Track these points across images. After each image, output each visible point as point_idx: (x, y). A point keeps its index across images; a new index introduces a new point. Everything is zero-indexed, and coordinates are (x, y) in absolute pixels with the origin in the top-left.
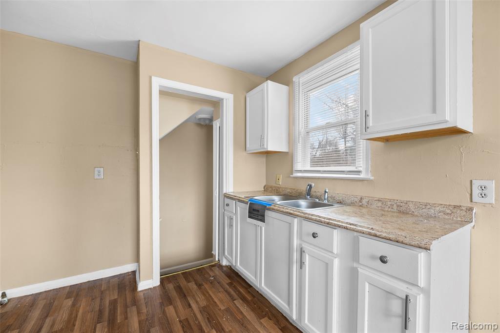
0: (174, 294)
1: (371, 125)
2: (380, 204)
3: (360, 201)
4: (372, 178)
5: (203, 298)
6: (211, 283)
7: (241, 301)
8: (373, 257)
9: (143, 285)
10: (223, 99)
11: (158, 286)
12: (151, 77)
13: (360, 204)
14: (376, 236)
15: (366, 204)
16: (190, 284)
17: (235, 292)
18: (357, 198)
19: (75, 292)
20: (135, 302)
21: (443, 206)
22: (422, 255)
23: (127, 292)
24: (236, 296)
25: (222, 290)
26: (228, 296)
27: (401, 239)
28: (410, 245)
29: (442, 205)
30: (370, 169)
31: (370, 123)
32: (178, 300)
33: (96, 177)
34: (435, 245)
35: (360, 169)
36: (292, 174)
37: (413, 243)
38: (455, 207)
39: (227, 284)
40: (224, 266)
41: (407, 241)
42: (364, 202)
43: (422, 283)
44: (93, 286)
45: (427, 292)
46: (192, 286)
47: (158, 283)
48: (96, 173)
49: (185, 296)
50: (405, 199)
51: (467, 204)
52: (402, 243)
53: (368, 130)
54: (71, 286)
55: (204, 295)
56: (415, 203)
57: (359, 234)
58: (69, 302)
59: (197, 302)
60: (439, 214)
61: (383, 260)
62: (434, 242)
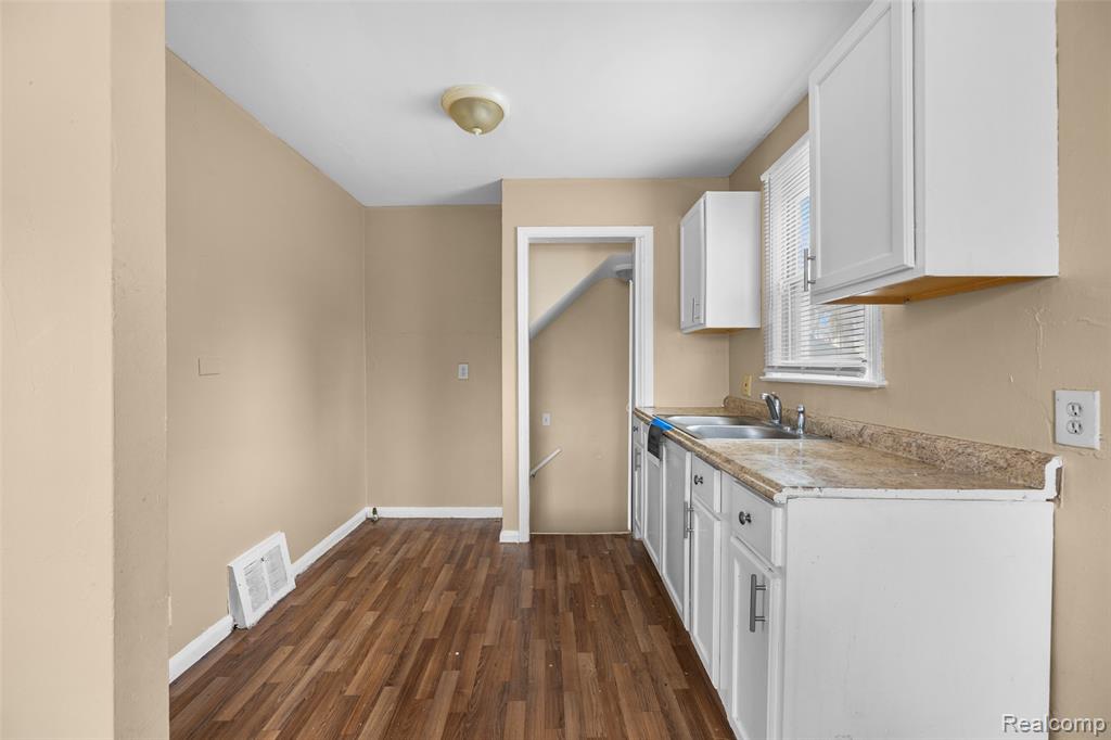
0: (542, 557)
3: (860, 435)
4: (885, 383)
5: (579, 573)
6: (602, 559)
7: (633, 593)
9: (507, 536)
10: (634, 239)
11: (526, 544)
12: (516, 229)
13: (860, 440)
15: (869, 440)
16: (569, 552)
17: (632, 580)
18: (856, 426)
19: (436, 526)
20: (492, 553)
21: (997, 449)
23: (487, 541)
24: (629, 584)
25: (613, 571)
26: (616, 581)
29: (997, 446)
30: (881, 365)
32: (544, 566)
33: (460, 377)
36: (764, 374)
38: (1019, 453)
39: (626, 567)
40: (637, 541)
42: (867, 435)
44: (454, 524)
46: (573, 555)
47: (527, 540)
48: (460, 371)
49: (555, 564)
54: (434, 519)
55: (582, 570)
58: (427, 535)
59: (567, 576)
60: (987, 469)
61: (741, 518)
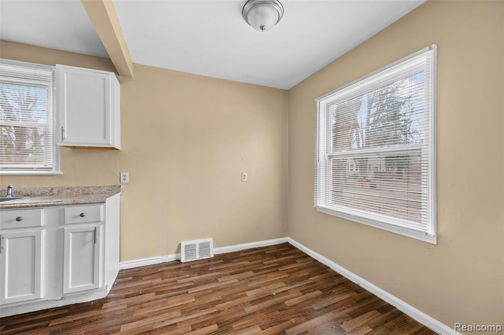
1: (66, 137)
2: (69, 191)
3: (51, 192)
4: (62, 173)
8: (75, 217)
13: (51, 193)
14: (77, 204)
15: (57, 193)
18: (47, 189)
21: (108, 187)
22: (102, 206)
27: (92, 202)
28: (97, 203)
30: (59, 166)
31: (66, 136)
34: (107, 200)
35: (51, 166)
37: (98, 202)
38: (114, 186)
41: (95, 202)
42: (55, 191)
43: (102, 219)
45: (104, 223)
50: (87, 185)
51: (118, 184)
52: (93, 203)
53: (64, 140)
56: (93, 187)
57: (63, 207)
61: (82, 215)
62: (107, 199)
